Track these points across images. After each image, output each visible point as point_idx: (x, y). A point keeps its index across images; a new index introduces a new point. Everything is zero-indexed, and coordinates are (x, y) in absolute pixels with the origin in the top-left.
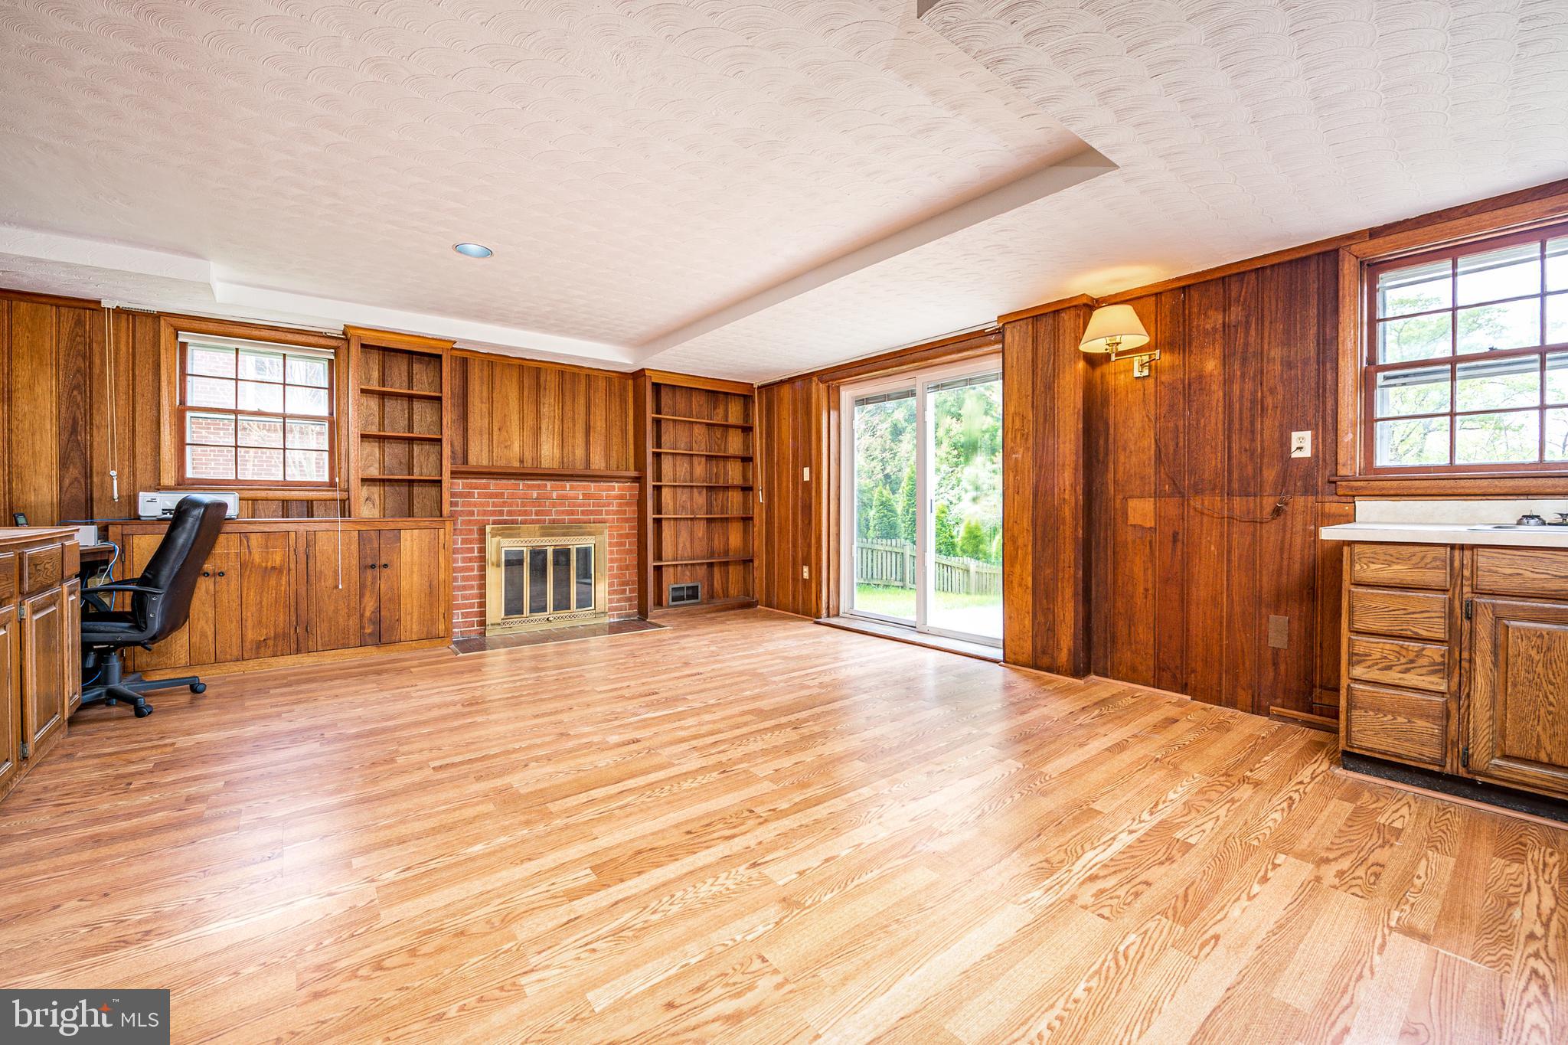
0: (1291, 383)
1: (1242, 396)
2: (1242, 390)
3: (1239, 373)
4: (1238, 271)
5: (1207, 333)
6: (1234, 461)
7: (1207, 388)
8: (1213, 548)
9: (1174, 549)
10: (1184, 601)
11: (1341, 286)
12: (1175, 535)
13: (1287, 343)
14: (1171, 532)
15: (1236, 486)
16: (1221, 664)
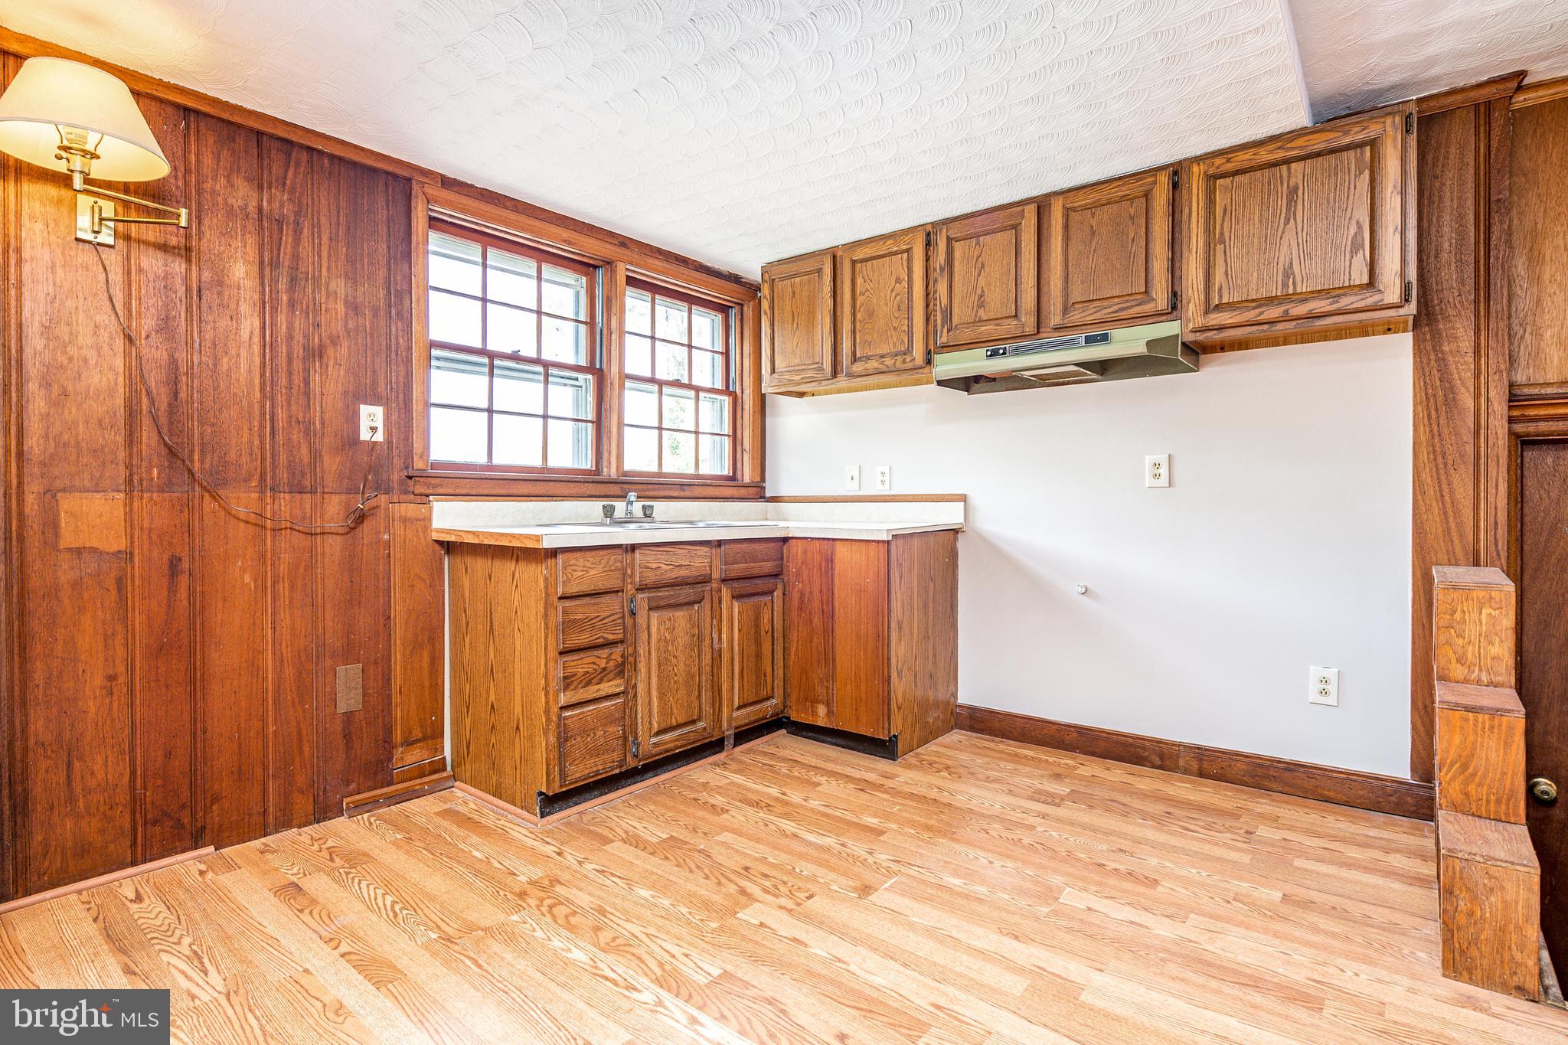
0: (357, 334)
1: (290, 337)
2: (290, 328)
3: (285, 298)
4: (285, 135)
5: (230, 212)
6: (280, 438)
7: (233, 306)
8: (247, 579)
9: (172, 589)
10: (196, 682)
11: (414, 229)
12: (174, 565)
13: (352, 279)
14: (166, 557)
15: (284, 476)
16: (265, 768)
